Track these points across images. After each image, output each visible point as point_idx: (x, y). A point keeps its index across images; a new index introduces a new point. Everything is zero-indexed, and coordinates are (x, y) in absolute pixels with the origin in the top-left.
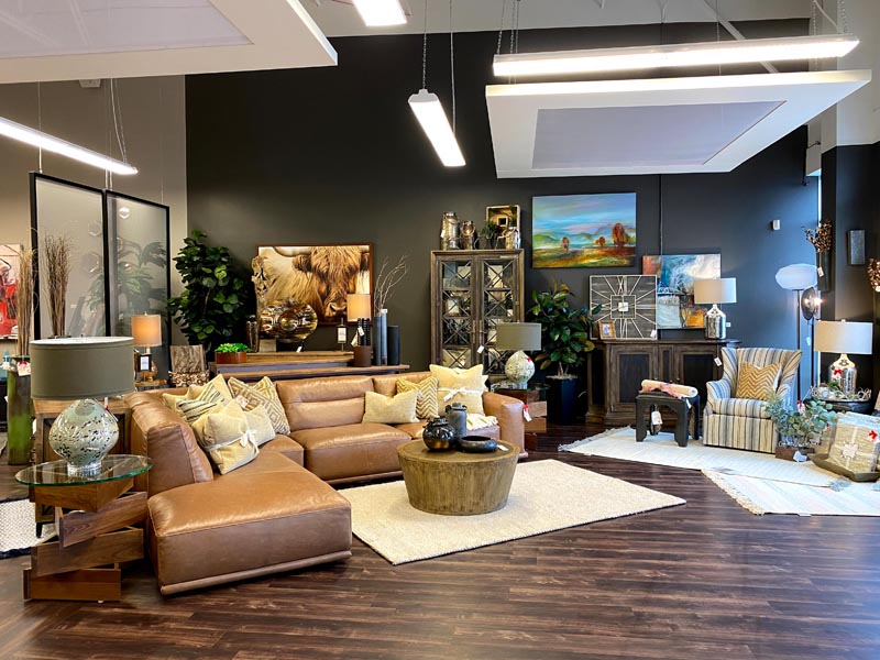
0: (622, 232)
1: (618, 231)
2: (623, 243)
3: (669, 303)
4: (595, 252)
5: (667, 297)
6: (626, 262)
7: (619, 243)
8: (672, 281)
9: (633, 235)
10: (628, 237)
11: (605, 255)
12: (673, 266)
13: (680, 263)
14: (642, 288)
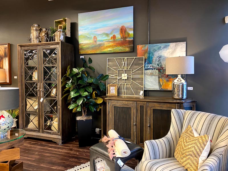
0: (125, 31)
1: (123, 30)
2: (126, 38)
3: (152, 74)
4: (111, 44)
5: (150, 71)
6: (127, 50)
7: (124, 38)
8: (154, 61)
9: (131, 33)
10: (129, 34)
11: (116, 46)
12: (155, 51)
13: (159, 48)
14: (136, 65)
